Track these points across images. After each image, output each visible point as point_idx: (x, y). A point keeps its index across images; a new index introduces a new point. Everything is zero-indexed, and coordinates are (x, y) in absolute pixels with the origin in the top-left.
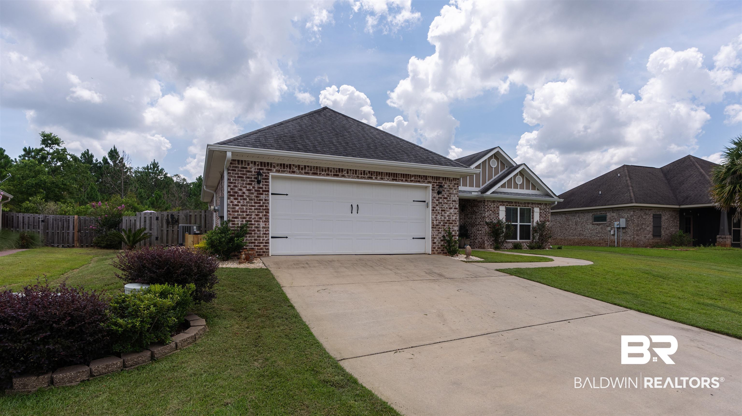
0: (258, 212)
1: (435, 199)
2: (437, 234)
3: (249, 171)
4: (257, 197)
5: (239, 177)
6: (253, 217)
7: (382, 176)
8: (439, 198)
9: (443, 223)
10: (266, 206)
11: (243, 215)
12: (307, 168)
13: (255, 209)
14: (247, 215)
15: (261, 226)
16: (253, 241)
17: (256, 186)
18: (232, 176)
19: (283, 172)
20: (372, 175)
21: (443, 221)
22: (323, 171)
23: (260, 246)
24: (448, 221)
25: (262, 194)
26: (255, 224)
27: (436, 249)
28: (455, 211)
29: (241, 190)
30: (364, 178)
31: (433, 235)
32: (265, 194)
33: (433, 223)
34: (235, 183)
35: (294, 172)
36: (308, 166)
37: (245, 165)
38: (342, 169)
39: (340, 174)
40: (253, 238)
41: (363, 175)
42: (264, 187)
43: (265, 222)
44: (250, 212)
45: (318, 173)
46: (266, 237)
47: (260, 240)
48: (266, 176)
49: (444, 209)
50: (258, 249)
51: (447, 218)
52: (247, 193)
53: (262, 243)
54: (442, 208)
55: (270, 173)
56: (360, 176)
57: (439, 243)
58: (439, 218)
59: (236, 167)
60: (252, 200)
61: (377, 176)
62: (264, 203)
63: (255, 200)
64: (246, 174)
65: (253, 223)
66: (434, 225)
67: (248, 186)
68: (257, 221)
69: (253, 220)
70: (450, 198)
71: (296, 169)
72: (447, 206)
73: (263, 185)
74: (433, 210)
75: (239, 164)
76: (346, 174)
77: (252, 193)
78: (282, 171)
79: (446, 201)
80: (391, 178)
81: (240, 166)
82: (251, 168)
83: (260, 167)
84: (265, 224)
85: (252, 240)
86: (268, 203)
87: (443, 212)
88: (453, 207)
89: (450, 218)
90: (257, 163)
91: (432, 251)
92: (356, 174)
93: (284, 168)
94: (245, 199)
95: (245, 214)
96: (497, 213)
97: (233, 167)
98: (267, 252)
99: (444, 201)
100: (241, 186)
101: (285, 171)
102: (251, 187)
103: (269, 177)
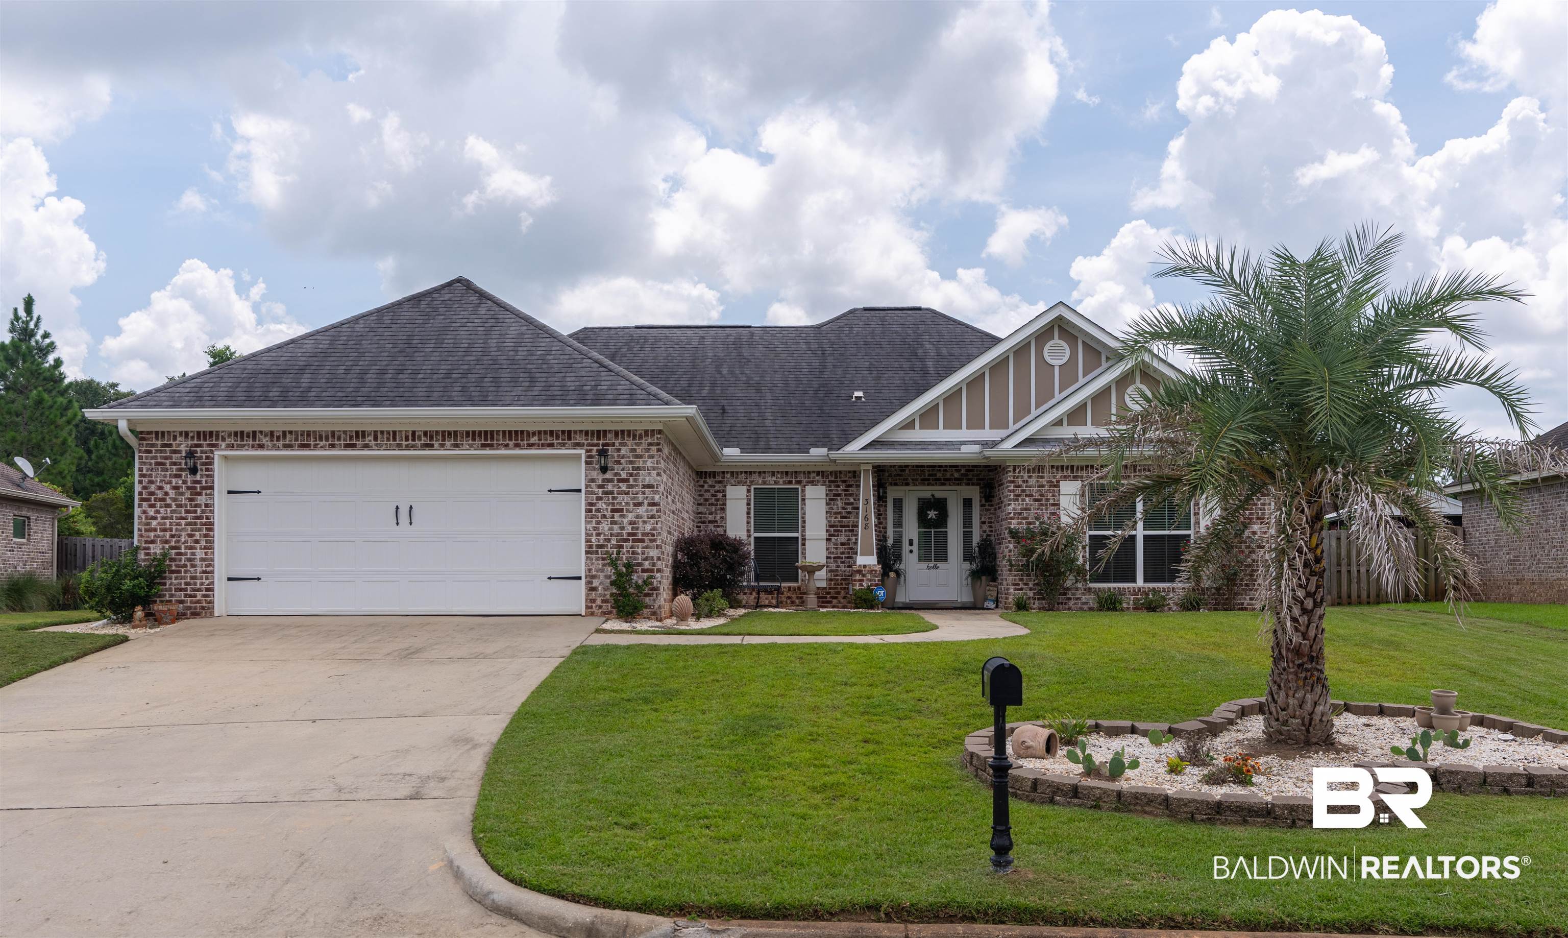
0: (192, 530)
1: (593, 484)
2: (600, 567)
3: (175, 452)
4: (191, 500)
5: (157, 464)
6: (183, 540)
7: (455, 439)
8: (604, 480)
9: (618, 541)
10: (207, 518)
11: (164, 536)
12: (288, 436)
13: (186, 525)
14: (172, 536)
15: (198, 557)
16: (183, 586)
17: (189, 480)
18: (145, 463)
19: (241, 447)
20: (431, 438)
21: (618, 535)
22: (321, 440)
23: (195, 596)
24: (629, 534)
25: (200, 494)
26: (186, 554)
27: (599, 602)
28: (651, 510)
29: (160, 488)
30: (414, 447)
31: (590, 570)
32: (206, 495)
33: (587, 541)
34: (150, 476)
35: (261, 446)
36: (291, 432)
37: (169, 440)
38: (363, 432)
39: (360, 443)
40: (183, 581)
41: (410, 442)
42: (204, 480)
43: (205, 548)
44: (177, 530)
45: (312, 443)
46: (207, 578)
47: (195, 584)
48: (207, 458)
49: (618, 507)
50: (191, 602)
51: (629, 529)
52: (172, 493)
53: (199, 590)
54: (613, 504)
55: (216, 453)
56: (404, 443)
57: (606, 589)
58: (606, 528)
59: (153, 445)
60: (180, 506)
61: (444, 440)
62: (203, 512)
63: (186, 505)
64: (171, 458)
65: (183, 551)
66: (591, 547)
67: (174, 480)
68: (191, 548)
69: (183, 546)
70: (635, 480)
71: (265, 441)
72: (627, 498)
73: (202, 476)
74: (590, 511)
75: (157, 439)
76: (373, 443)
77: (182, 494)
78: (238, 446)
79: (624, 487)
80: (478, 442)
81: (159, 443)
82: (179, 445)
83: (195, 442)
84: (206, 554)
85: (180, 584)
86: (212, 512)
87: (617, 515)
88: (646, 502)
89: (637, 529)
90: (191, 435)
91: (587, 607)
92: (395, 439)
93: (242, 440)
94: (169, 506)
95: (168, 534)
96: (1051, 501)
97: (147, 445)
98: (209, 609)
99: (620, 487)
100: (161, 481)
101: (244, 446)
102: (180, 482)
103: (213, 459)
